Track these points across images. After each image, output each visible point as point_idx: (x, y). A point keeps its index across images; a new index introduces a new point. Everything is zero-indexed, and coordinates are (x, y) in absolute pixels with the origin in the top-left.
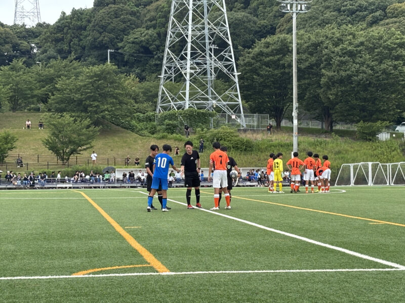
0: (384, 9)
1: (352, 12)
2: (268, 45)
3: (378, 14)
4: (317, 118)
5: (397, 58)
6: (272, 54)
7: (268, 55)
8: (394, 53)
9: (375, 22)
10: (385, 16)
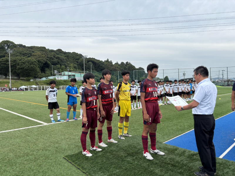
0: (31, 54)
1: (23, 54)
2: (3, 60)
3: (30, 55)
4: (15, 76)
5: (34, 64)
6: (4, 61)
7: (3, 62)
8: (33, 63)
9: (29, 57)
10: (31, 56)
